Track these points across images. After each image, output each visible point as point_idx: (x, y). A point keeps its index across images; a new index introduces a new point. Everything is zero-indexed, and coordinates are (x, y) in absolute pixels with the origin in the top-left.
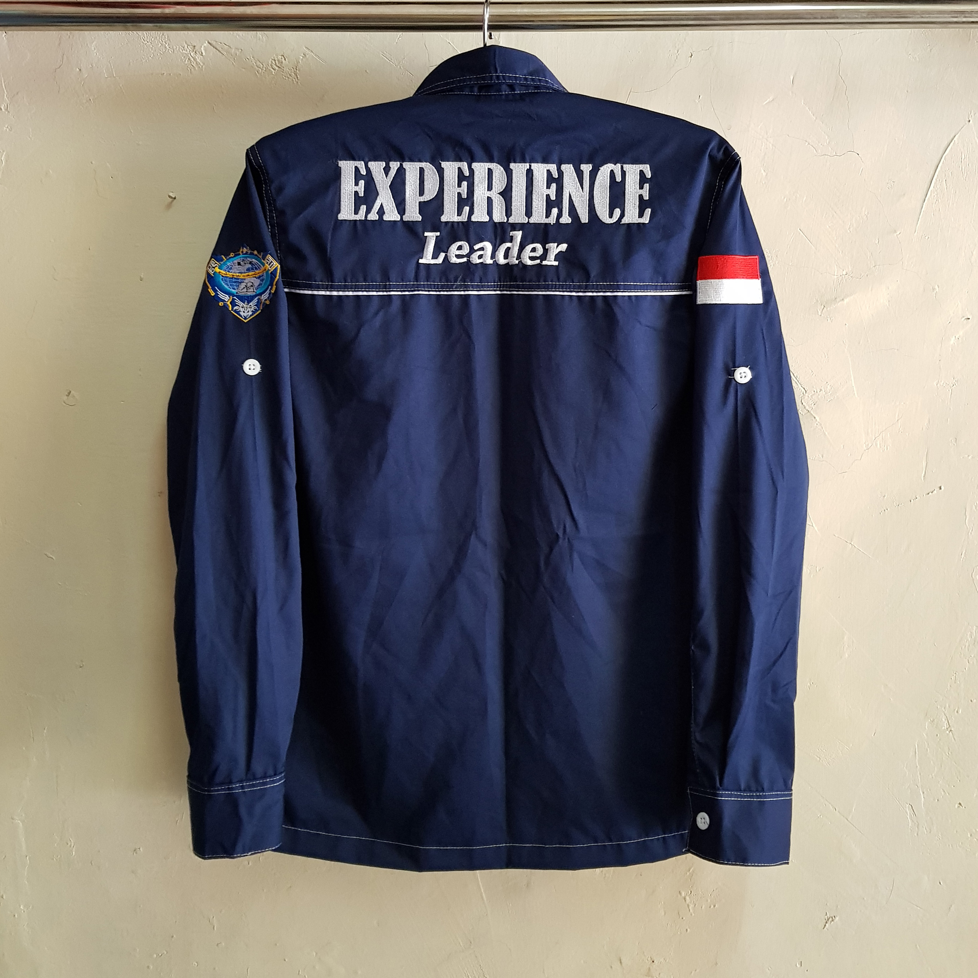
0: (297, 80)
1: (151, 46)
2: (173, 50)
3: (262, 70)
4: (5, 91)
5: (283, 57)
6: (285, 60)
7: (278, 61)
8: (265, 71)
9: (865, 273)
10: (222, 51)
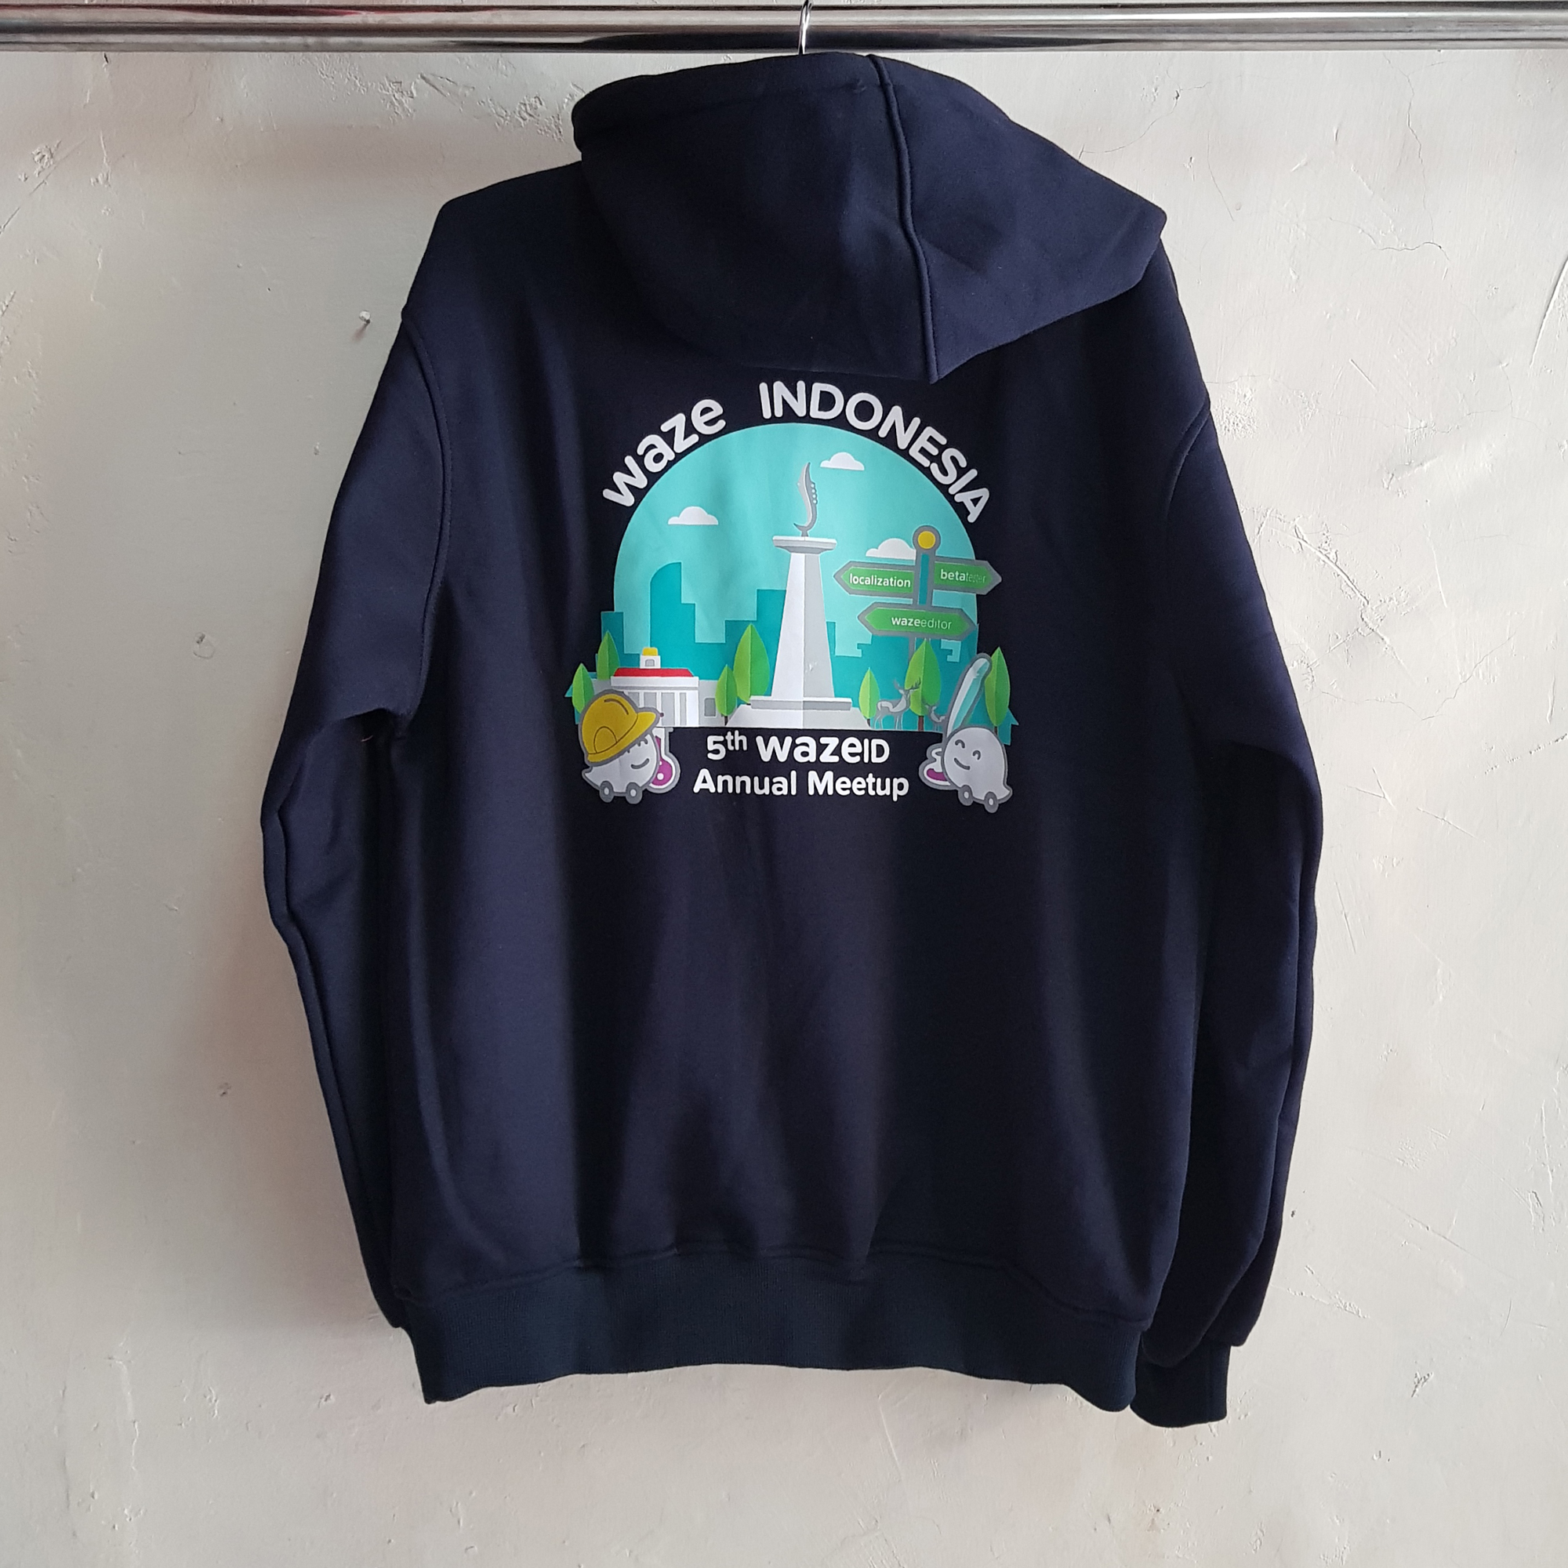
10: (443, 91)
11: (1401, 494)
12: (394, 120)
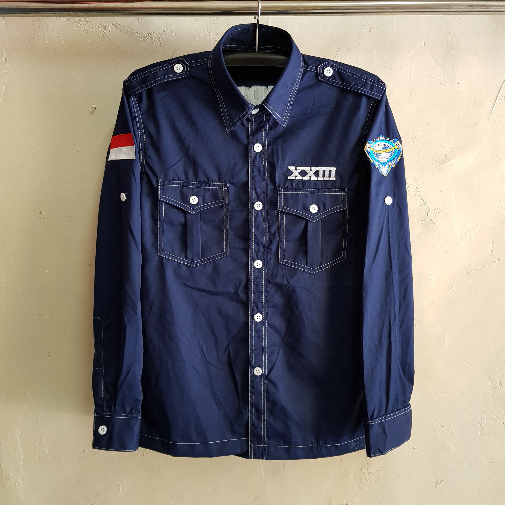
0: (160, 44)
1: (82, 26)
2: (94, 28)
4: (4, 51)
5: (152, 32)
7: (150, 34)
8: (143, 39)
9: (462, 146)
10: (119, 29)
11: (442, 171)
12: (103, 39)
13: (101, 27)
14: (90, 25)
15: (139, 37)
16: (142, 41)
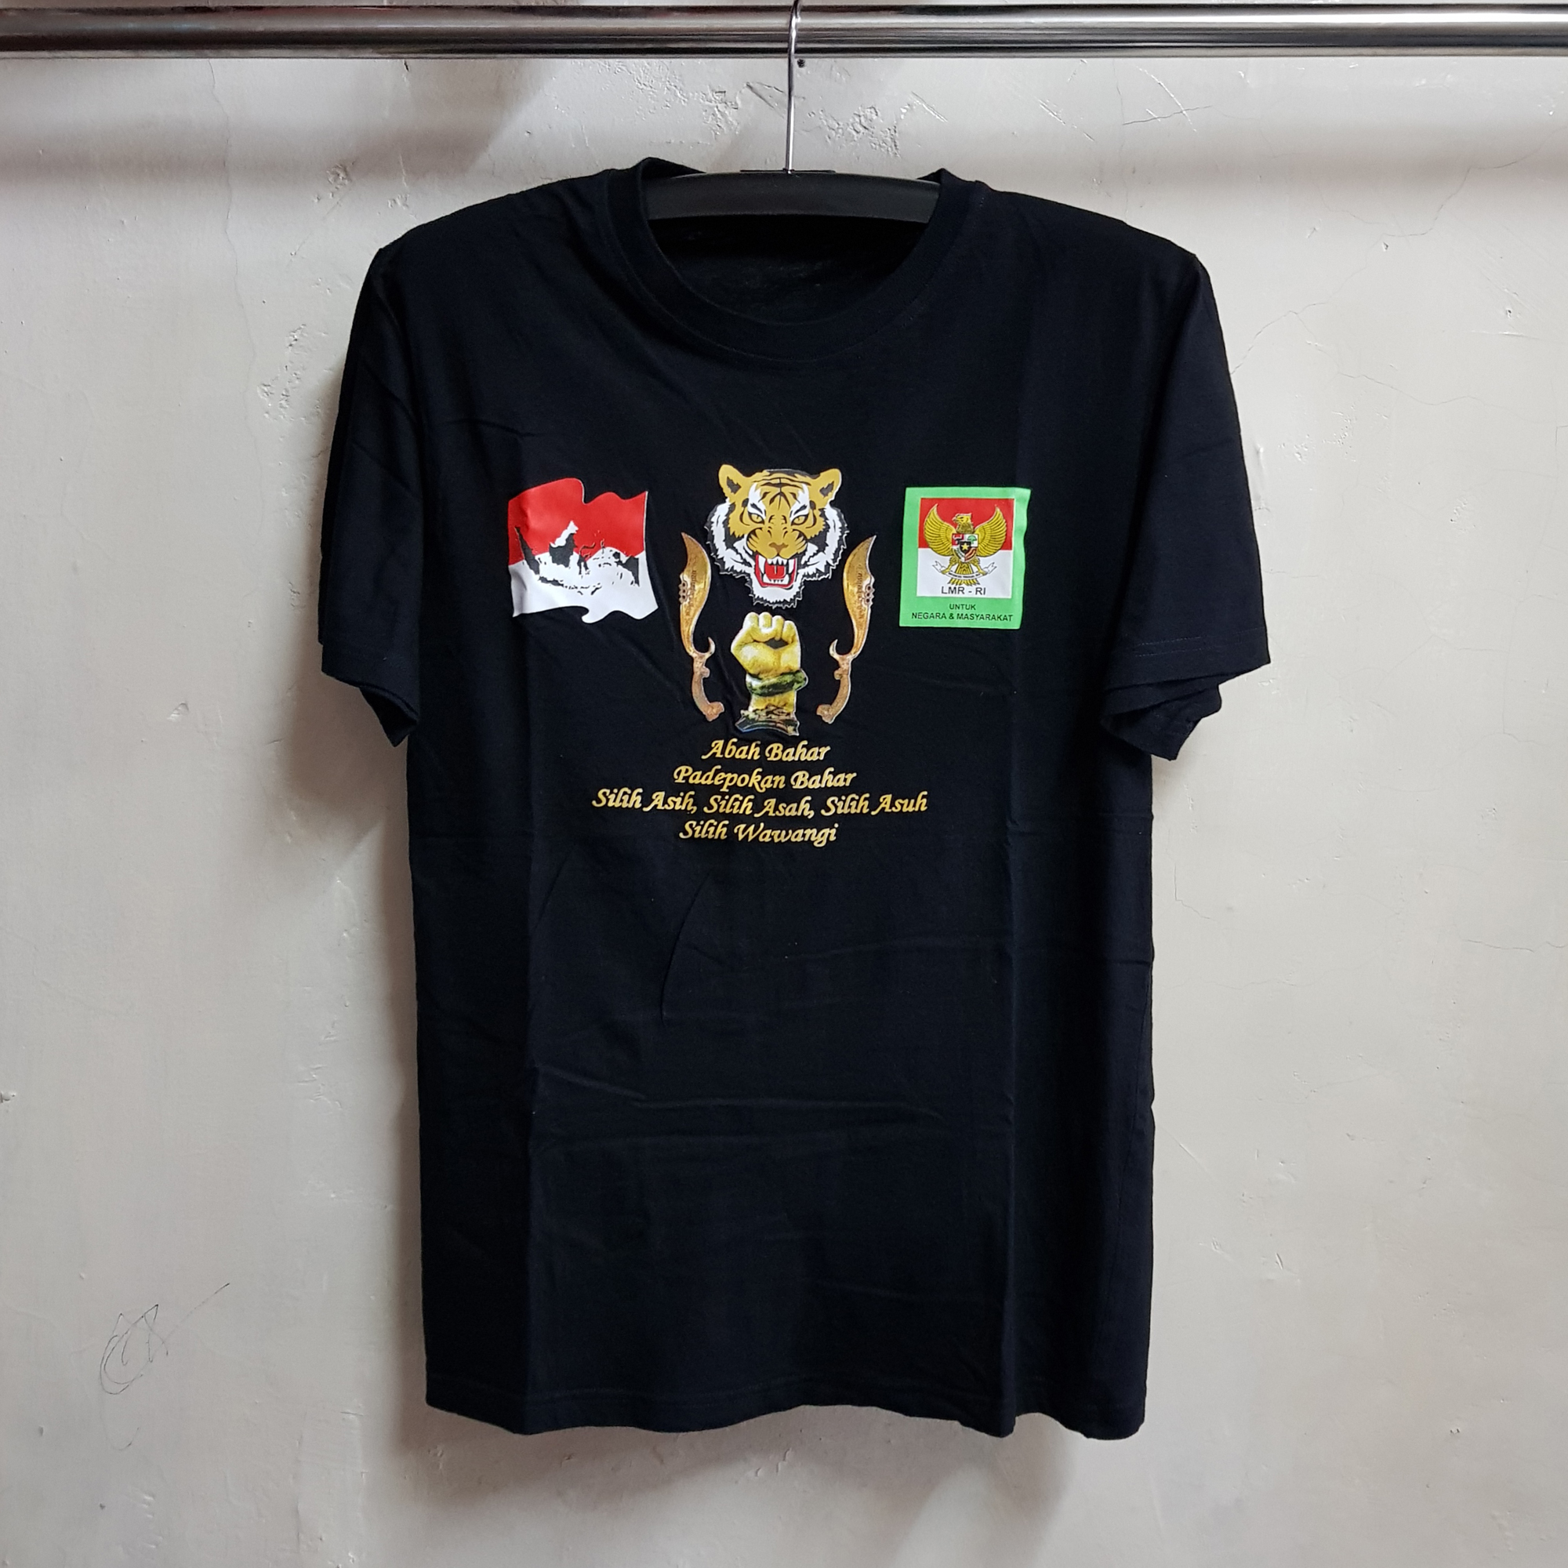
0: (895, 150)
1: (651, 93)
2: (688, 98)
3: (837, 133)
5: (873, 110)
6: (877, 115)
7: (865, 116)
8: (843, 135)
13: (711, 95)
14: (676, 87)
15: (830, 128)
16: (837, 139)
